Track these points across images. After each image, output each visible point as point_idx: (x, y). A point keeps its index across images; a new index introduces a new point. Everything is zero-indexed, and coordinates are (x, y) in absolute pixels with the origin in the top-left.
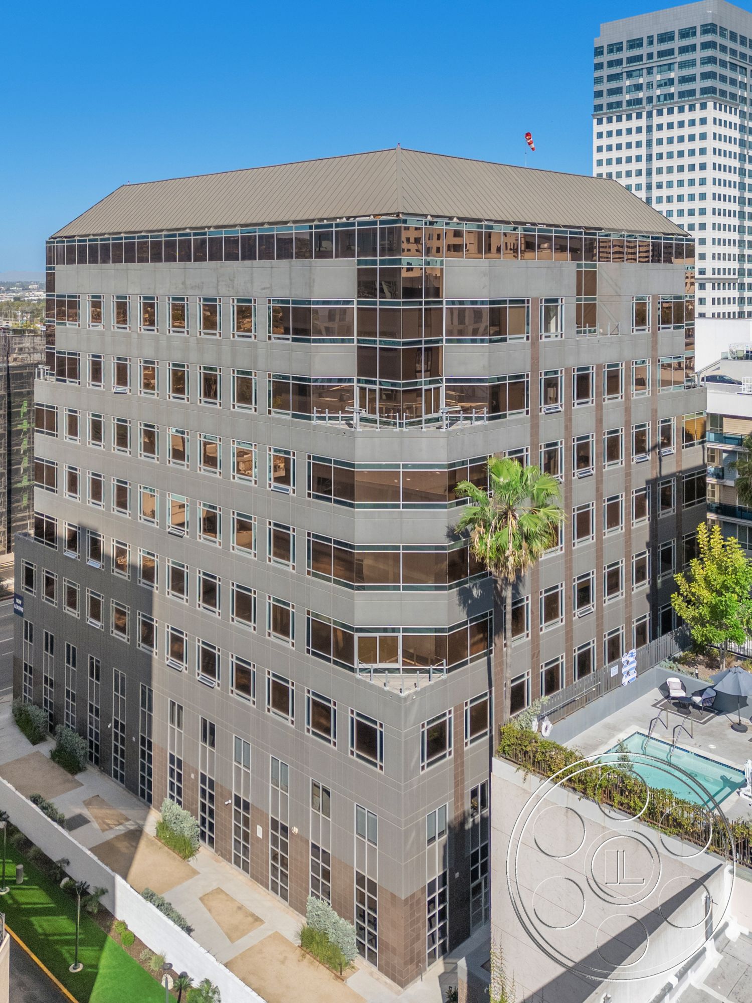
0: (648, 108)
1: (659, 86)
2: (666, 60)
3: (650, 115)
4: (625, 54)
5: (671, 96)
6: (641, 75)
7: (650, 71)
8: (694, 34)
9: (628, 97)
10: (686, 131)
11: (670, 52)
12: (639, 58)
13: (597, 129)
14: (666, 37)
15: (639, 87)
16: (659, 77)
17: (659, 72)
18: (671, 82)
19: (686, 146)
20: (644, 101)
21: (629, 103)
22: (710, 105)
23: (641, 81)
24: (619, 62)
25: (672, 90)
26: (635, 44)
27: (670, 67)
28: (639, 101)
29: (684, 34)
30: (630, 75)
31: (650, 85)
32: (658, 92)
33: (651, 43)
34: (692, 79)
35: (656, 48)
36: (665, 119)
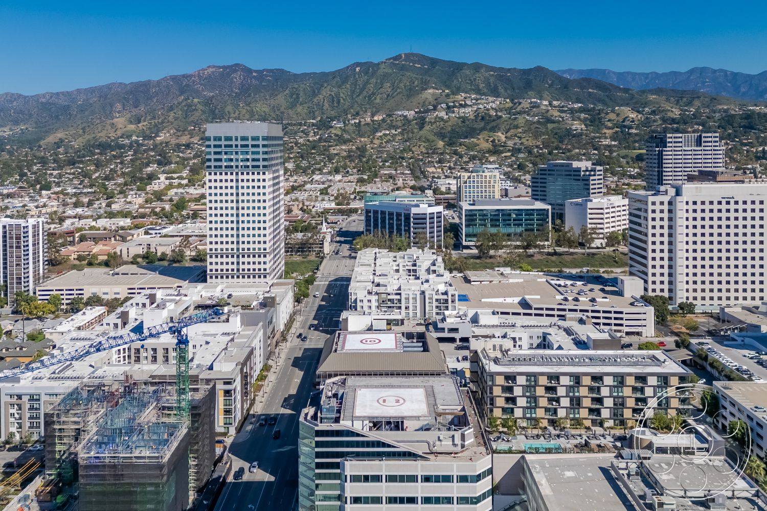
0: (237, 170)
1: (242, 161)
2: (245, 149)
3: (237, 174)
4: (223, 143)
5: (248, 167)
6: (232, 154)
7: (237, 153)
8: (258, 140)
9: (225, 164)
10: (256, 184)
11: (247, 146)
12: (231, 146)
13: (208, 177)
14: (244, 138)
15: (231, 160)
16: (241, 157)
17: (242, 154)
18: (248, 160)
19: (256, 191)
20: (234, 167)
21: (226, 167)
22: (267, 173)
23: (232, 157)
24: (220, 146)
25: (248, 164)
26: (228, 139)
27: (247, 153)
28: (232, 167)
29: (254, 139)
30: (226, 153)
31: (237, 160)
32: (241, 164)
33: (237, 140)
34: (258, 160)
35: (239, 143)
36: (245, 177)
